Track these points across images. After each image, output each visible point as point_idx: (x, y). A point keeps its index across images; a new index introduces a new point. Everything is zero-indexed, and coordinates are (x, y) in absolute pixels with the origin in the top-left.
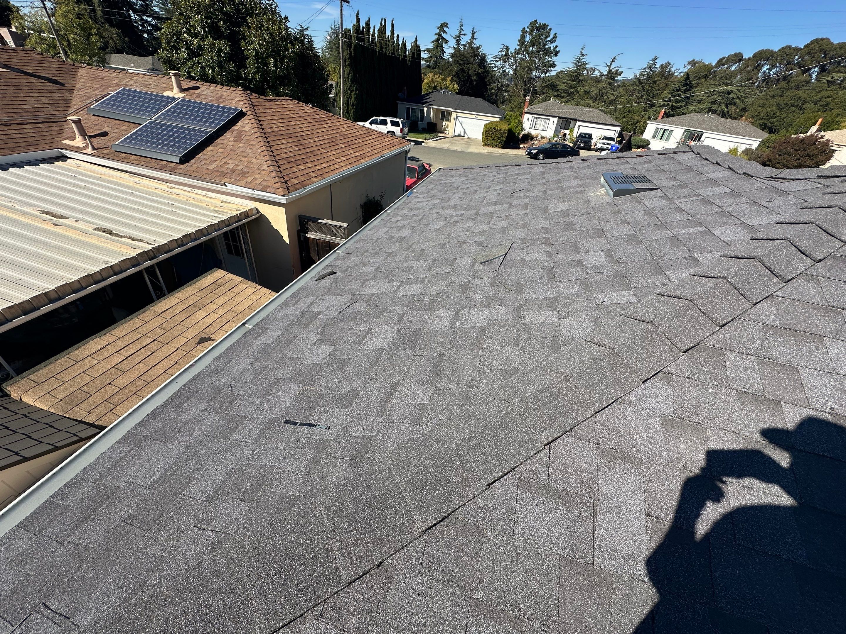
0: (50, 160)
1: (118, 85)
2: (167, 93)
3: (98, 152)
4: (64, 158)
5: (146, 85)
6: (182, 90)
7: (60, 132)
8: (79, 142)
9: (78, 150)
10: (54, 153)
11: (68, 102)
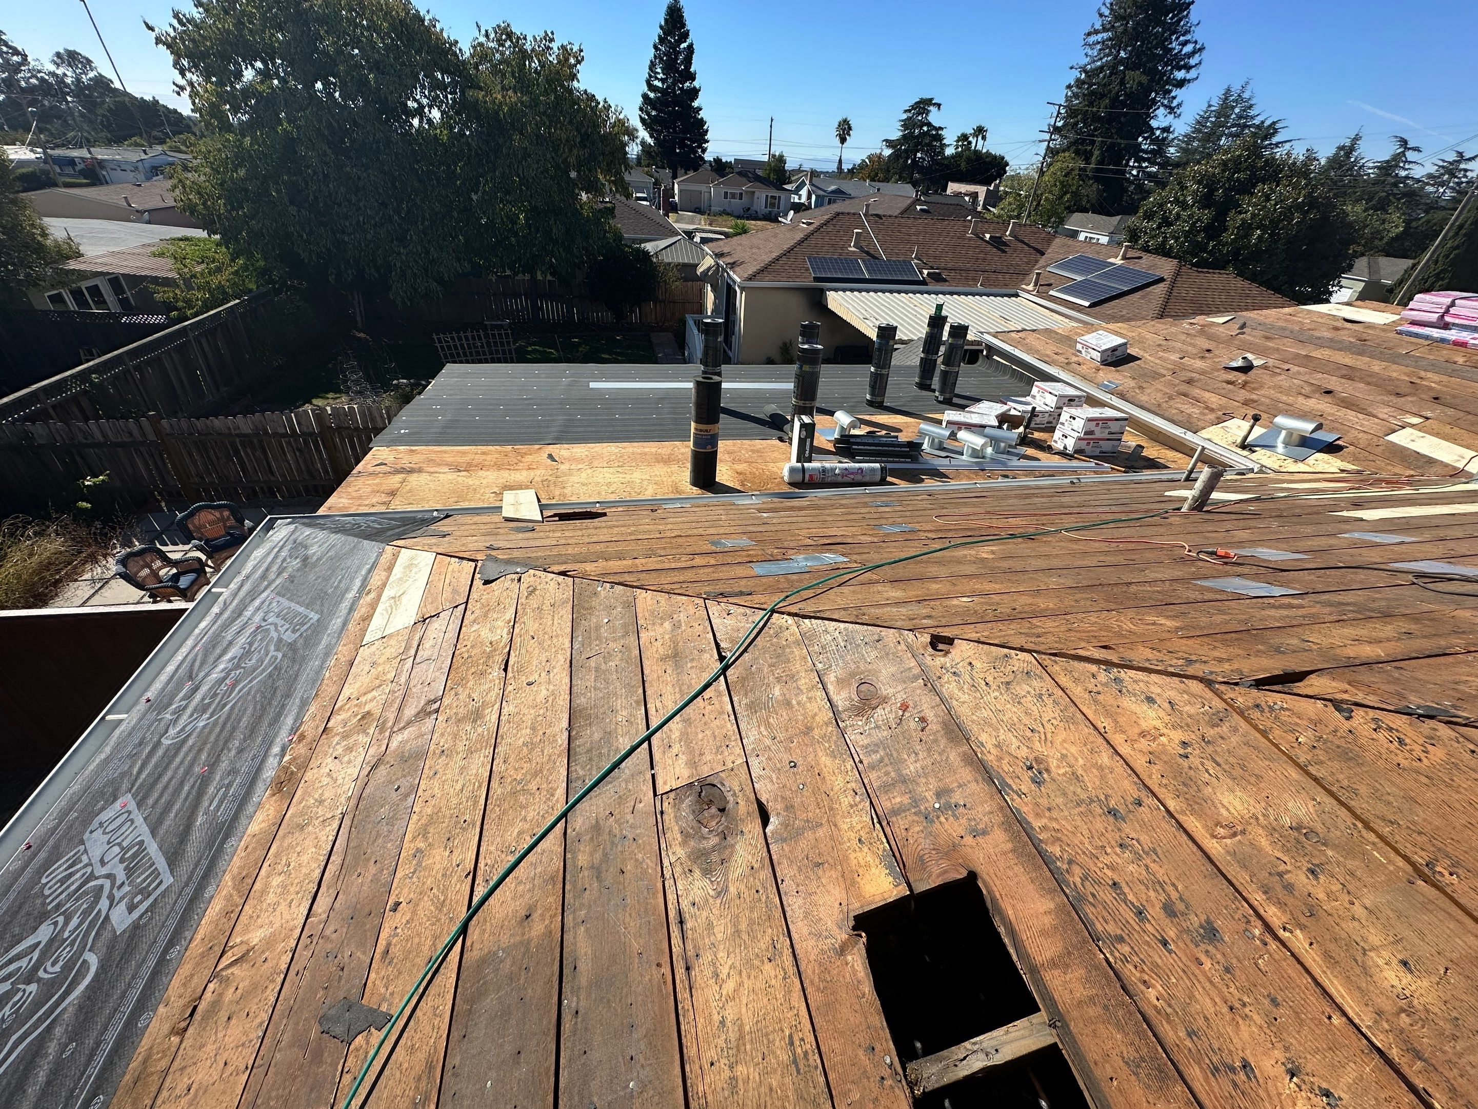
0: (1010, 296)
1: (1077, 252)
2: (1112, 260)
3: (1040, 295)
4: (1017, 295)
5: (1098, 253)
6: (1124, 258)
7: (1023, 280)
8: (1030, 287)
9: (1028, 292)
10: (1012, 291)
11: (1037, 261)
